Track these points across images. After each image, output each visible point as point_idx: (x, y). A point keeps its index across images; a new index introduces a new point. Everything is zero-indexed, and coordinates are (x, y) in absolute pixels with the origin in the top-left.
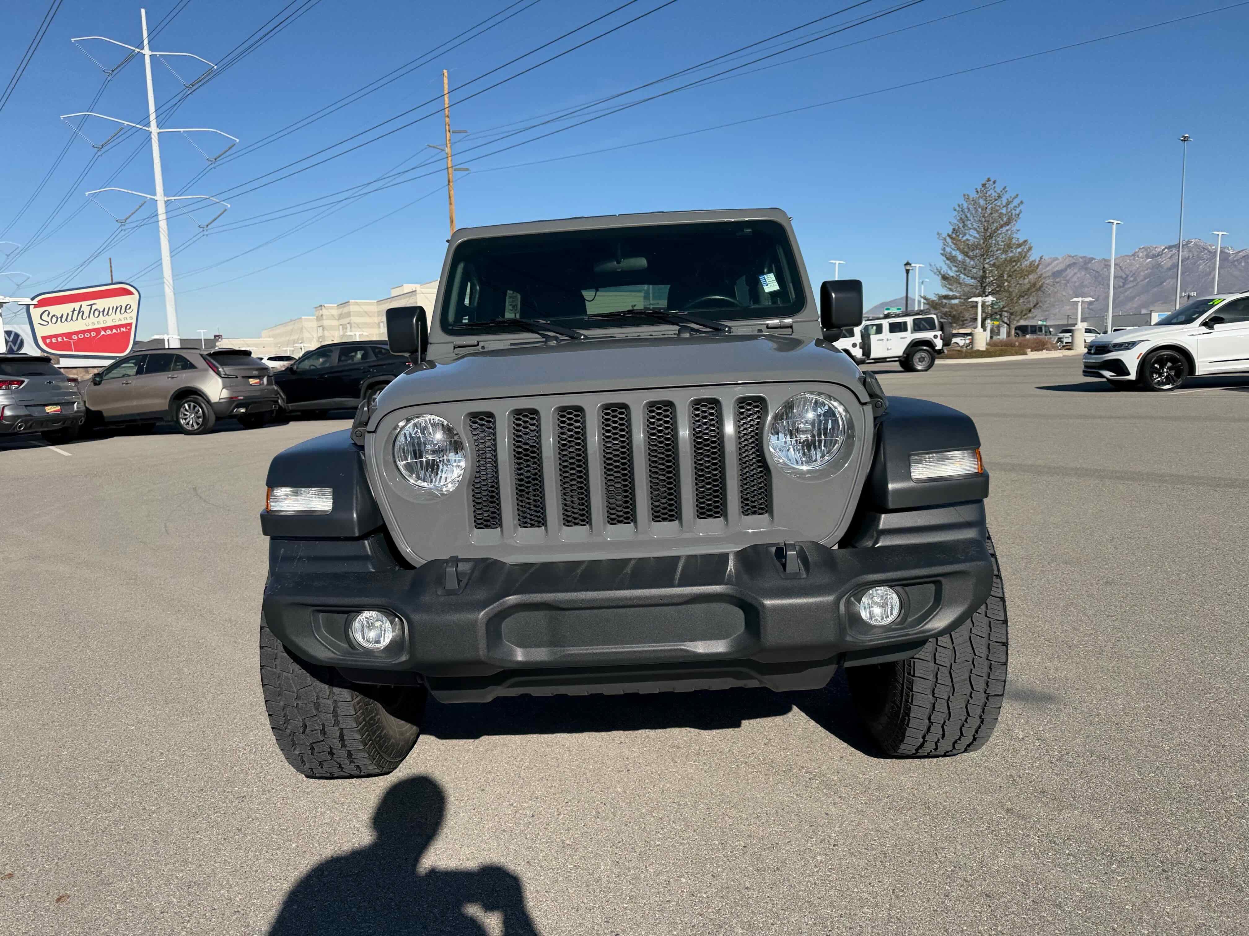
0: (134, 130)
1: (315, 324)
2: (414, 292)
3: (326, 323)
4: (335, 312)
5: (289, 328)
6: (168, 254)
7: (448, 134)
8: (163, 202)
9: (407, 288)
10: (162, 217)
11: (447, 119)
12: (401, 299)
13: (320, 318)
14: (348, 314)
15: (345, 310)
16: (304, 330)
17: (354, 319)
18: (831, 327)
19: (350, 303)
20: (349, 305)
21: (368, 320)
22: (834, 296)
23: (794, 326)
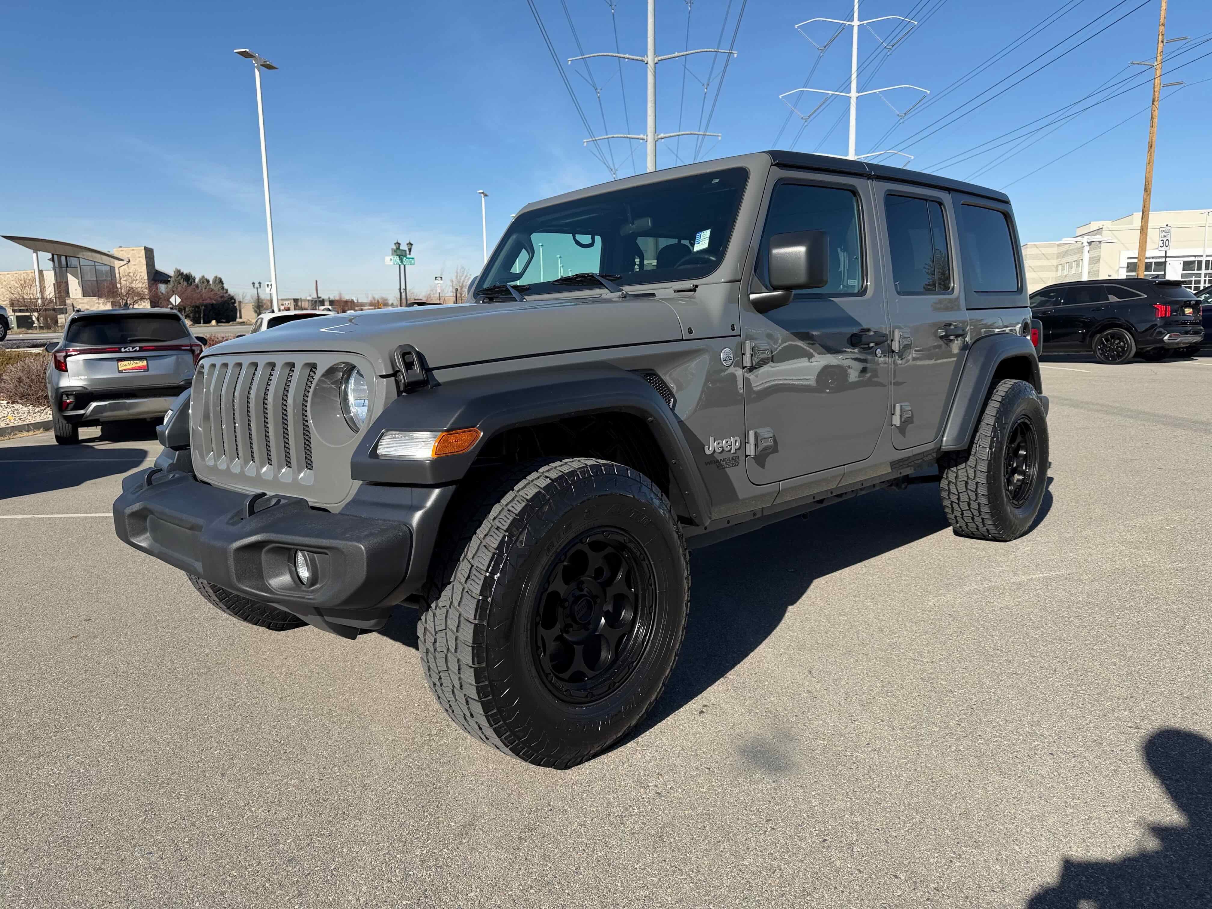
7: (1160, 45)
9: (1094, 226)
11: (1162, 28)
18: (775, 289)
19: (1028, 246)
20: (1027, 247)
21: (1044, 263)
22: (775, 251)
23: (698, 289)
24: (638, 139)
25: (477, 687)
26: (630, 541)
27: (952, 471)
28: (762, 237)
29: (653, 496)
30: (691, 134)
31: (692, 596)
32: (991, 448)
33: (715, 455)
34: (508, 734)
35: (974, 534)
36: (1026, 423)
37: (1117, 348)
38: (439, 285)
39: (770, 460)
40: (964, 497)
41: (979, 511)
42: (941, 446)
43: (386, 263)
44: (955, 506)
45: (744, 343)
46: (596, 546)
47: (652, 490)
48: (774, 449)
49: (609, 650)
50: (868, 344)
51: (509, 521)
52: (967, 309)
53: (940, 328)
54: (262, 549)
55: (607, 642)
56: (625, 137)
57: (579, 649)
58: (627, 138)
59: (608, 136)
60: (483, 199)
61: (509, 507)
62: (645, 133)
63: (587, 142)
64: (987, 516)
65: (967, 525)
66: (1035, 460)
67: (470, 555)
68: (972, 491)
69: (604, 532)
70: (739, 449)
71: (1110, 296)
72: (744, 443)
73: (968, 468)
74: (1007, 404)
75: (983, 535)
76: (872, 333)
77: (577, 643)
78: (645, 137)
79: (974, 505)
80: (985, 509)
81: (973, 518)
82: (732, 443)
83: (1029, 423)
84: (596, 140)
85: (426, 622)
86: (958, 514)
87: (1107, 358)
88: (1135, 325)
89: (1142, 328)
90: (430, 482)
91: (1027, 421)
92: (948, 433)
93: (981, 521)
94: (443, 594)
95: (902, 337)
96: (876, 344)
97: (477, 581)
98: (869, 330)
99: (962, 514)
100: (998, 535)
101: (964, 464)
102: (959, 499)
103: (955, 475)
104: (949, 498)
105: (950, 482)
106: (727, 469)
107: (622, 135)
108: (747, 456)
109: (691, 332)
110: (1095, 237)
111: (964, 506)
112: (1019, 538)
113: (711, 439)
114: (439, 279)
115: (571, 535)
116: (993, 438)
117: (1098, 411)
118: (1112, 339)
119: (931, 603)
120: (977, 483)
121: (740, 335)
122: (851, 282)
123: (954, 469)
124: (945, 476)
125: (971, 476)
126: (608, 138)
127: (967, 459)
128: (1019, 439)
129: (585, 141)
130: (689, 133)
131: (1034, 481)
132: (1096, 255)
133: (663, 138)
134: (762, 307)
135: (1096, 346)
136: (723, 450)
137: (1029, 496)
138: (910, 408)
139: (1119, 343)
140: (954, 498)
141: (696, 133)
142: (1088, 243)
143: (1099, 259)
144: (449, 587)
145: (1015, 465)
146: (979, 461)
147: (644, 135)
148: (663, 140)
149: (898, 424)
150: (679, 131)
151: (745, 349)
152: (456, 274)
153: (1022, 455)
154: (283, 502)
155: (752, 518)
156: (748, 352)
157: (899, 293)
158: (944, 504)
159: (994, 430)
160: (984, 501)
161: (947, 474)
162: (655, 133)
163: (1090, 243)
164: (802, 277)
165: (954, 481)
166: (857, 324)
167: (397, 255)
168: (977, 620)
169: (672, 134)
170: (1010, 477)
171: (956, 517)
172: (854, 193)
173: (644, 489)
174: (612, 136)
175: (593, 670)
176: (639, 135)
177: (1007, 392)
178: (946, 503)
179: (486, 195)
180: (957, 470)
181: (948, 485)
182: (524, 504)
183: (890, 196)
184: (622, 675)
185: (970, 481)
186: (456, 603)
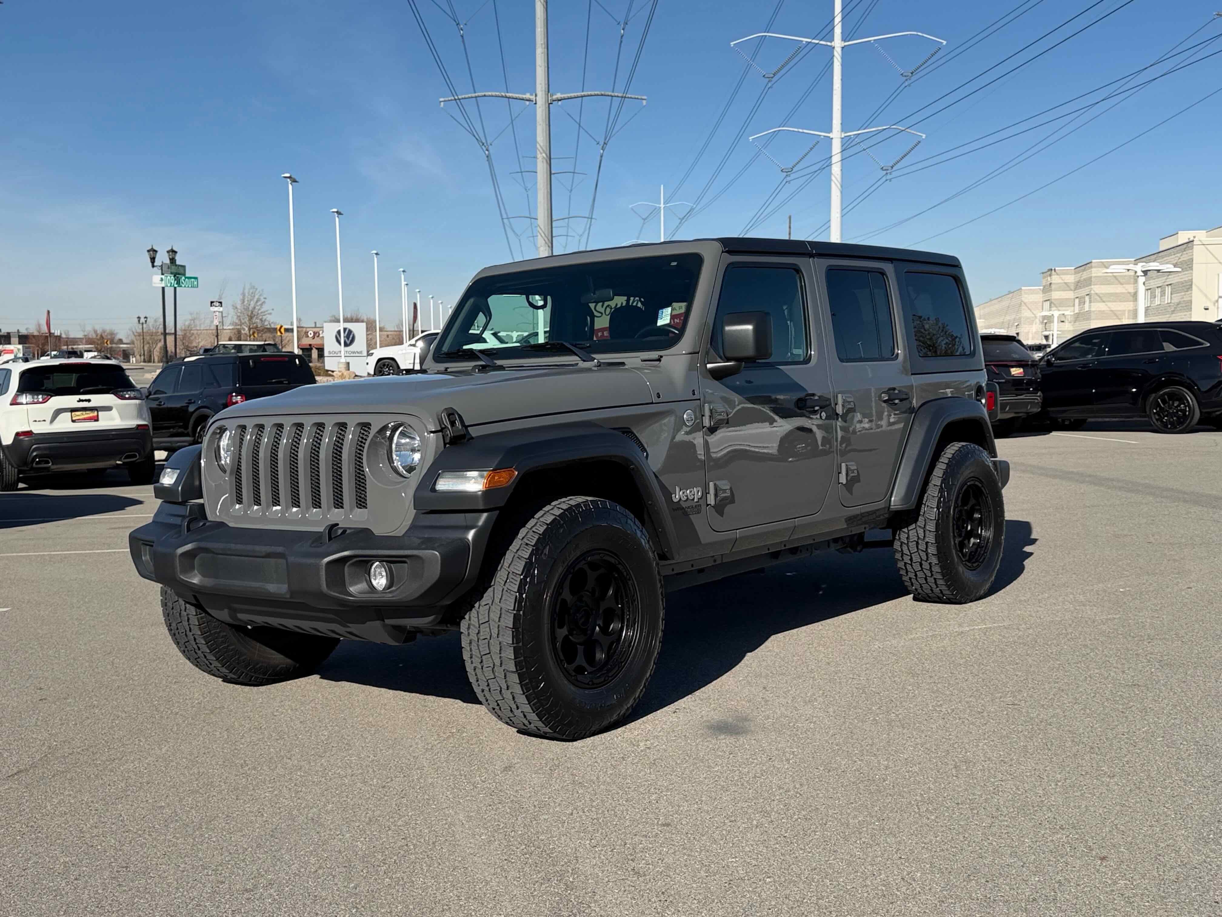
0: (810, 46)
1: (1039, 297)
2: (1190, 243)
3: (1056, 295)
4: (1071, 279)
5: (1005, 303)
6: (839, 210)
8: (840, 140)
10: (836, 158)
12: (1170, 255)
13: (1048, 289)
14: (1089, 282)
15: (1085, 275)
16: (1024, 307)
17: (1097, 289)
18: (728, 360)
19: (1093, 264)
20: (1091, 267)
21: (1119, 289)
22: (728, 328)
23: (662, 359)
24: (523, 99)
25: (515, 662)
26: (619, 563)
27: (904, 532)
28: (716, 314)
29: (636, 528)
30: (602, 95)
31: (666, 614)
32: (938, 509)
33: (681, 502)
34: (535, 701)
35: (929, 597)
36: (977, 486)
37: (1177, 412)
38: (217, 313)
39: (728, 509)
40: (916, 558)
41: (931, 572)
42: (890, 505)
43: (154, 285)
44: (909, 567)
45: (704, 406)
46: (593, 566)
47: (635, 523)
48: (731, 500)
49: (602, 651)
50: (814, 407)
51: (535, 539)
52: (912, 374)
53: (883, 392)
54: (347, 562)
55: (601, 646)
56: (502, 97)
57: (580, 648)
58: (506, 97)
59: (476, 94)
60: (290, 187)
61: (534, 529)
62: (534, 92)
63: (445, 101)
64: (939, 576)
65: (921, 587)
66: (990, 525)
67: (506, 564)
68: (923, 551)
69: (600, 554)
70: (701, 498)
71: (1165, 344)
72: (706, 492)
73: (918, 528)
74: (954, 465)
75: (939, 597)
76: (816, 398)
77: (580, 644)
78: (533, 97)
79: (926, 565)
80: (936, 569)
81: (926, 579)
82: (695, 493)
83: (980, 485)
84: (459, 99)
85: (470, 620)
86: (912, 575)
87: (1165, 426)
88: (1198, 383)
89: (1205, 386)
90: (481, 508)
91: (977, 483)
92: (896, 493)
93: (933, 581)
94: (485, 595)
95: (844, 401)
96: (821, 408)
97: (515, 582)
98: (813, 395)
99: (916, 575)
100: (951, 596)
101: (914, 525)
102: (911, 560)
103: (906, 536)
104: (903, 560)
105: (902, 543)
106: (691, 516)
107: (497, 94)
108: (708, 505)
109: (659, 397)
110: (1151, 264)
111: (917, 567)
112: (975, 601)
113: (677, 489)
114: (218, 304)
115: (578, 553)
116: (940, 498)
117: (1120, 488)
118: (1169, 400)
119: (876, 647)
120: (927, 543)
121: (700, 399)
122: (796, 351)
123: (905, 530)
124: (897, 537)
125: (921, 535)
126: (476, 97)
127: (916, 520)
128: (972, 501)
129: (442, 99)
130: (599, 93)
131: (990, 545)
132: (1186, 279)
133: (560, 100)
134: (718, 375)
135: (1150, 411)
136: (688, 499)
137: (984, 559)
138: (856, 468)
139: (1179, 405)
140: (907, 559)
141: (610, 93)
142: (1143, 272)
143: (1191, 285)
144: (491, 589)
145: (969, 528)
146: (927, 521)
147: (531, 95)
148: (560, 103)
149: (844, 482)
150: (583, 91)
151: (704, 412)
152: (241, 297)
153: (976, 519)
154: (348, 531)
155: (713, 564)
156: (707, 413)
157: (842, 361)
158: (898, 566)
159: (941, 491)
160: (934, 560)
161: (899, 535)
162: (549, 92)
163: (1145, 272)
164: (750, 351)
165: (906, 542)
166: (803, 389)
167: (172, 273)
168: (914, 655)
169: (572, 95)
170: (964, 540)
171: (910, 579)
172: (798, 271)
173: (629, 521)
174: (483, 94)
175: (592, 666)
176: (525, 94)
177: (953, 454)
178: (901, 565)
179: (294, 181)
180: (908, 531)
181: (901, 546)
182: (545, 527)
183: (831, 273)
184: (615, 671)
185: (920, 541)
186: (497, 600)
